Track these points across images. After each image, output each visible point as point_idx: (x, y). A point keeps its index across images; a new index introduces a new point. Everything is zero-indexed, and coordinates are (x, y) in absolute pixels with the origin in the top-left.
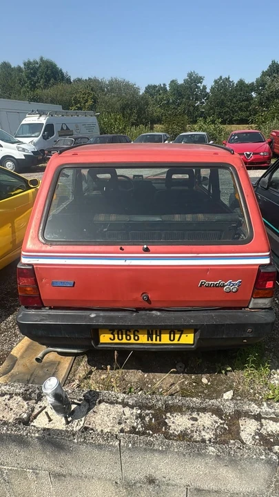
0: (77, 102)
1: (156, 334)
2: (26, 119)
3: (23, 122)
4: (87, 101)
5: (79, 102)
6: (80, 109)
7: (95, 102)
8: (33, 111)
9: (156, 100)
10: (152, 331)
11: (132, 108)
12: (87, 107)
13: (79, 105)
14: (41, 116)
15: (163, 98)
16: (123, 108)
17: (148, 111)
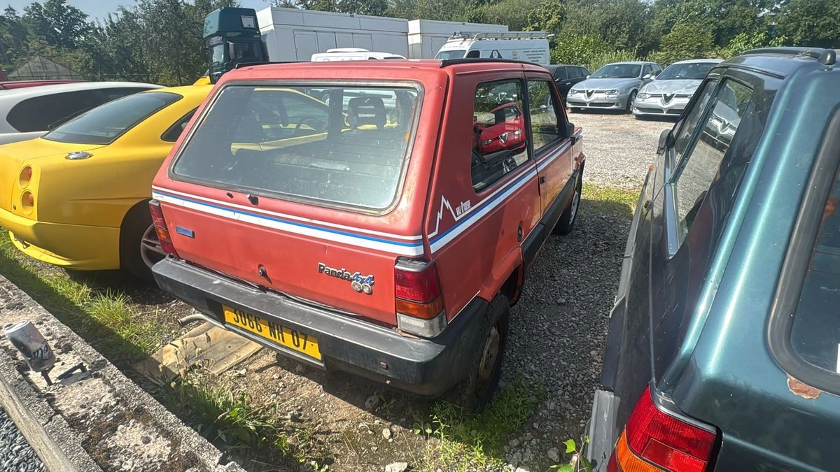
0: (534, 19)
1: (278, 330)
2: (447, 45)
3: (443, 49)
4: (550, 18)
5: (539, 20)
6: (537, 29)
7: (561, 19)
8: (455, 34)
9: (679, 10)
10: (274, 326)
11: (621, 25)
12: (548, 26)
13: (536, 25)
14: (465, 40)
15: (692, 7)
16: (607, 26)
17: (650, 28)
